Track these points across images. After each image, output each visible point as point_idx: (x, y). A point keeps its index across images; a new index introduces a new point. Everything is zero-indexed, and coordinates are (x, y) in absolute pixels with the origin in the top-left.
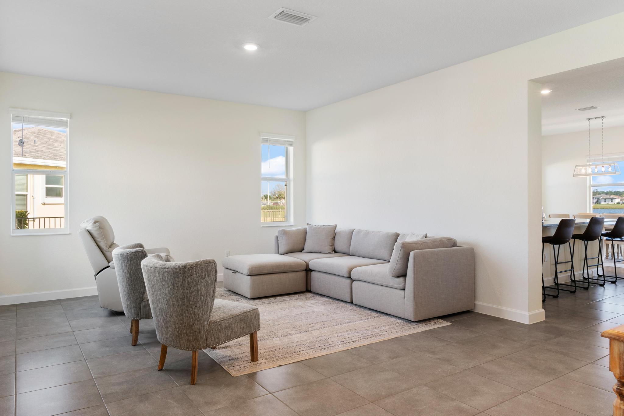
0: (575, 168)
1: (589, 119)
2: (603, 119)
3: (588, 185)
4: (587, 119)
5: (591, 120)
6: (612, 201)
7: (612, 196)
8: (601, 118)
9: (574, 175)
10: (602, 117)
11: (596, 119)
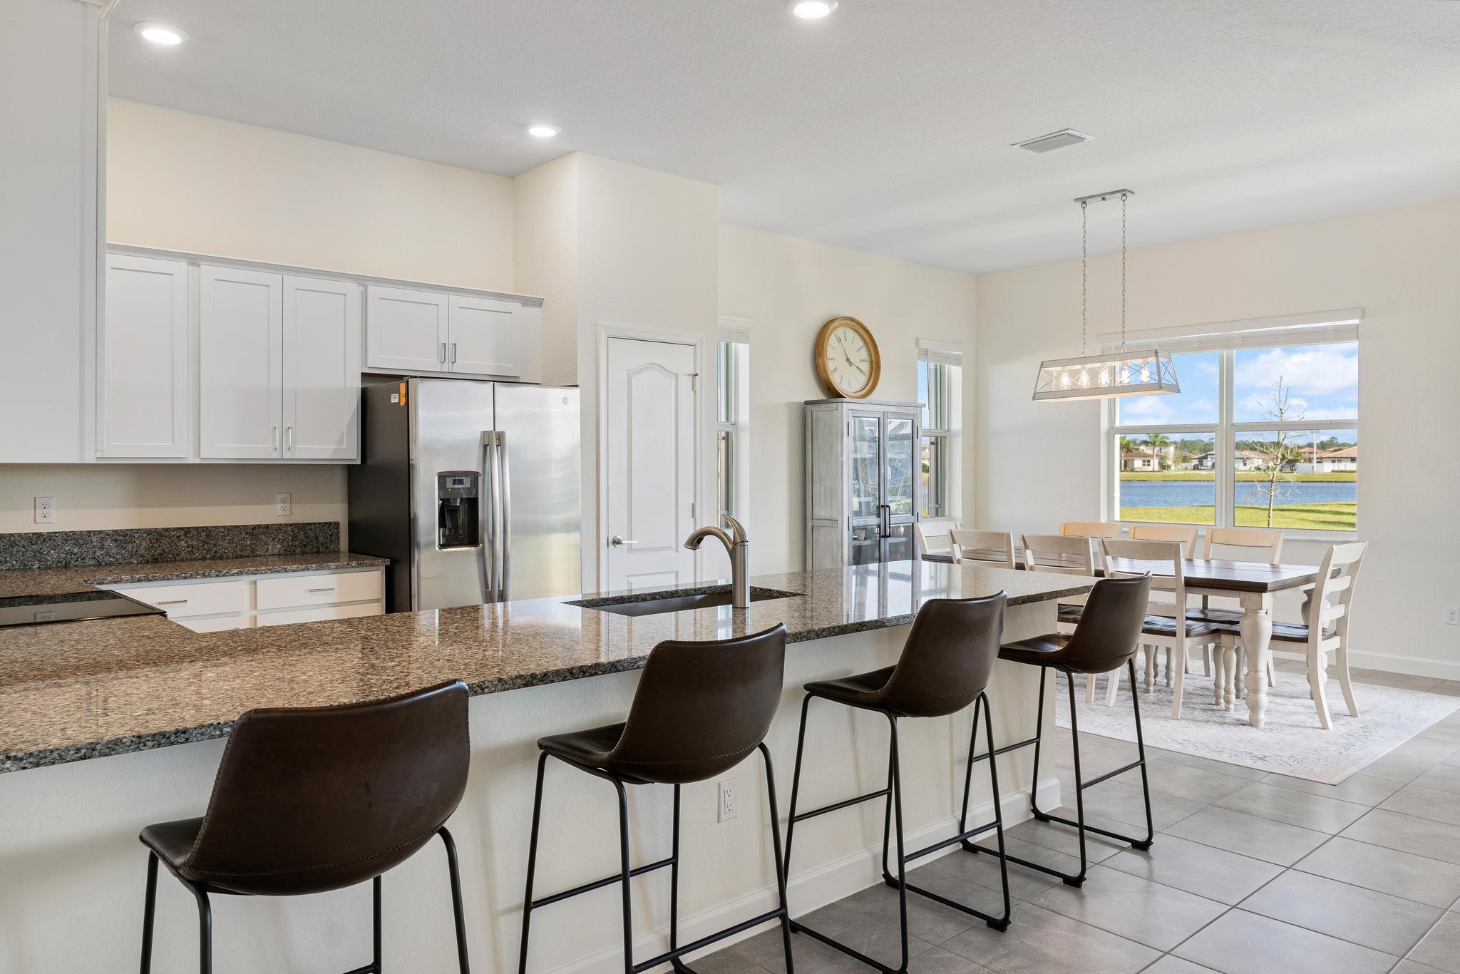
0: (1040, 370)
1: (1084, 201)
2: (1124, 198)
3: (1104, 425)
4: (1076, 200)
5: (1091, 206)
6: (1245, 464)
7: (1246, 453)
8: (1120, 195)
9: (1035, 394)
10: (1124, 193)
11: (1104, 199)
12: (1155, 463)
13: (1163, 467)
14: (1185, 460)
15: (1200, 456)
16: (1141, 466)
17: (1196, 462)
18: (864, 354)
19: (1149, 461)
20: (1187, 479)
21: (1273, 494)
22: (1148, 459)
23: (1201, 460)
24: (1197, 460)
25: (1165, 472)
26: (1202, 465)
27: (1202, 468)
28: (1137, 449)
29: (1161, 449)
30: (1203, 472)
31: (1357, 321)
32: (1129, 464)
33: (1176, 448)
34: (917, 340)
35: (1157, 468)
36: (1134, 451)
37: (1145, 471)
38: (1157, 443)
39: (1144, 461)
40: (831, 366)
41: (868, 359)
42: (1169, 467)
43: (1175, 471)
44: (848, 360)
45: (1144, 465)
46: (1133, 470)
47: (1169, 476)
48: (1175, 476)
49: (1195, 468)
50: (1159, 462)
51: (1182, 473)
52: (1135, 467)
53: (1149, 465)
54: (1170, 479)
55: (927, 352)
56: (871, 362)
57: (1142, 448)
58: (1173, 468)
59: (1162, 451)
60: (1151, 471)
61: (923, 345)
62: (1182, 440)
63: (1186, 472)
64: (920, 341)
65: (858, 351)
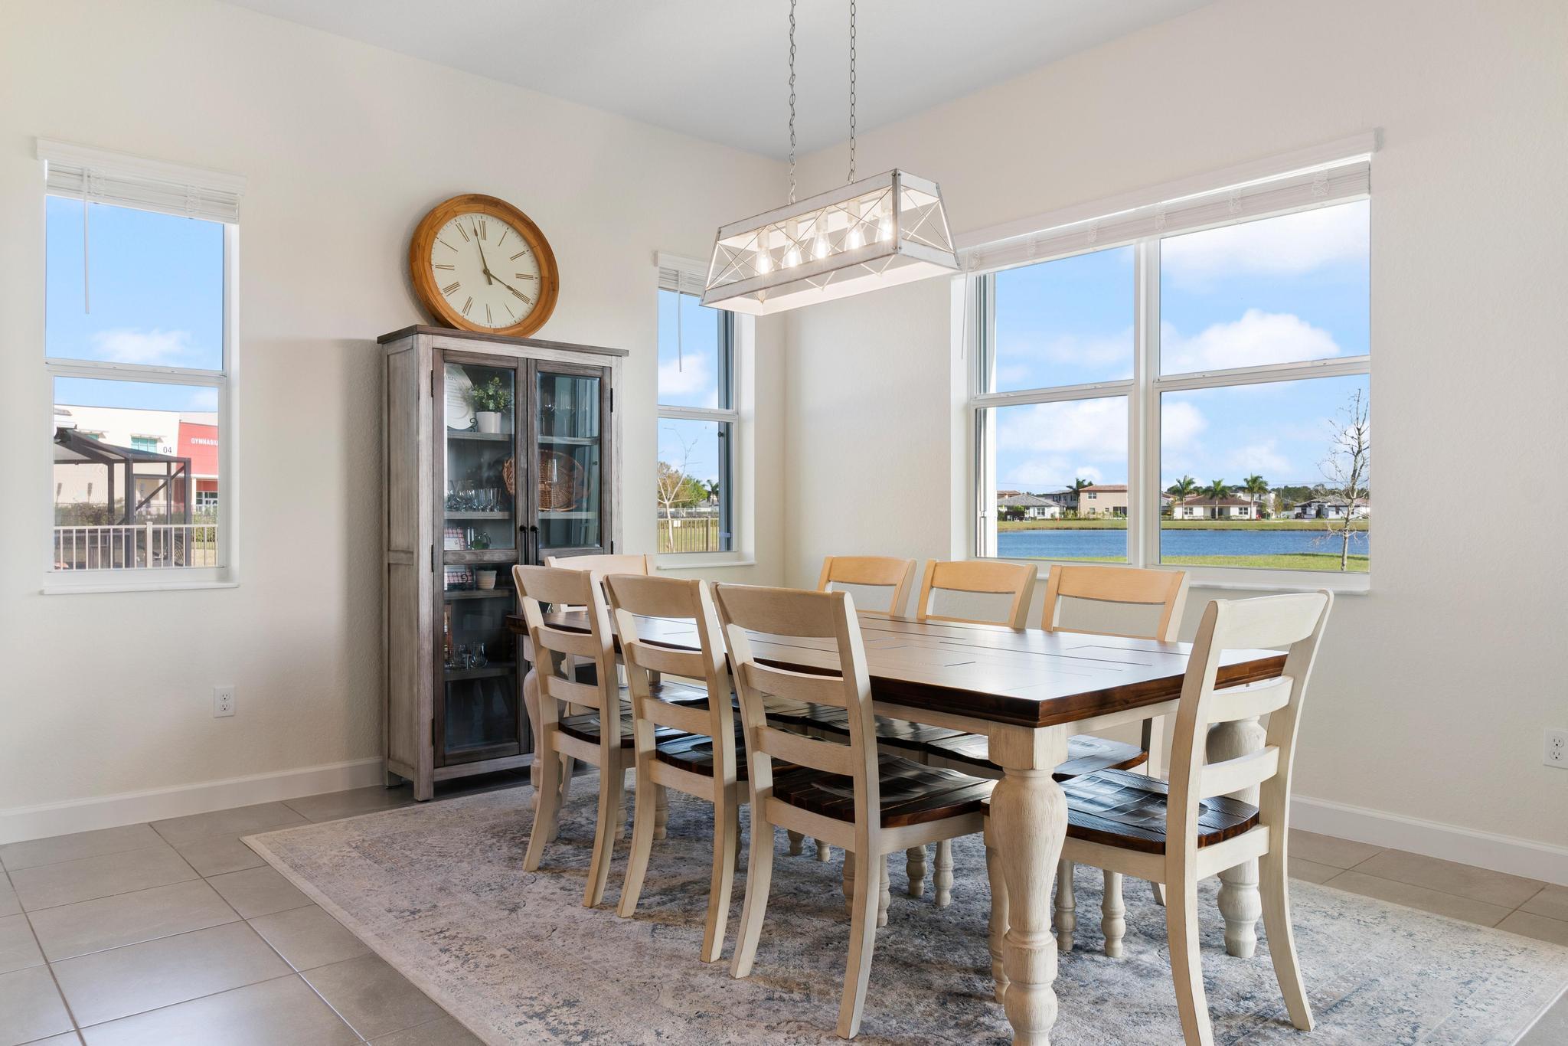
12: (1253, 511)
13: (1262, 515)
14: (1287, 508)
15: (1303, 503)
16: (1237, 514)
17: (1298, 510)
18: (527, 265)
19: (1246, 509)
20: (1287, 528)
21: (1347, 536)
22: (1246, 506)
23: (1304, 508)
24: (1300, 508)
25: (1265, 521)
26: (1305, 513)
27: (1305, 516)
28: (1233, 496)
29: (1260, 496)
30: (1306, 521)
31: (1367, 157)
32: (1225, 512)
33: (1276, 495)
34: (655, 256)
35: (1254, 516)
36: (1229, 497)
37: (1242, 520)
38: (1256, 489)
39: (1241, 509)
40: (441, 279)
41: (536, 275)
42: (1269, 515)
43: (1276, 519)
44: (486, 272)
45: (1241, 513)
46: (1228, 518)
47: (1268, 525)
48: (1275, 524)
49: (1298, 516)
50: (1257, 511)
51: (1282, 521)
52: (1231, 515)
53: (1246, 513)
54: (1267, 528)
55: (677, 275)
56: (542, 279)
57: (1240, 494)
58: (1273, 517)
59: (1262, 498)
60: (1247, 520)
61: (665, 261)
62: (1286, 487)
63: (1288, 521)
64: (659, 255)
65: (513, 258)
